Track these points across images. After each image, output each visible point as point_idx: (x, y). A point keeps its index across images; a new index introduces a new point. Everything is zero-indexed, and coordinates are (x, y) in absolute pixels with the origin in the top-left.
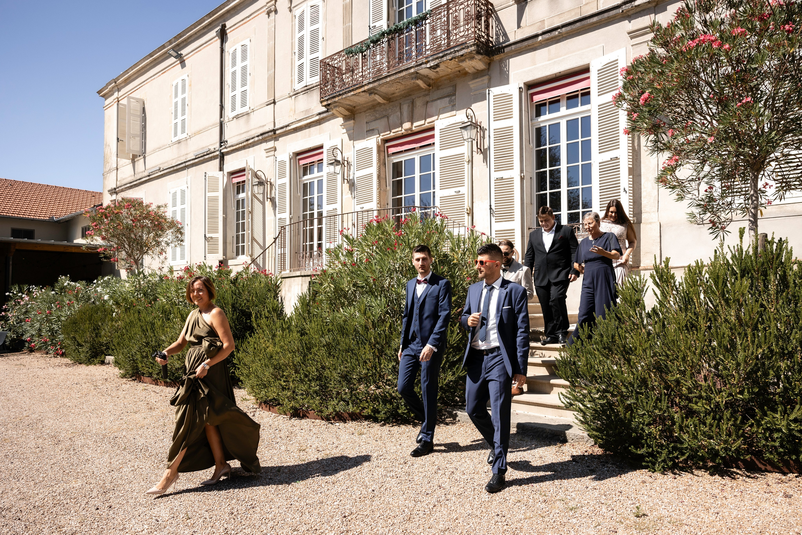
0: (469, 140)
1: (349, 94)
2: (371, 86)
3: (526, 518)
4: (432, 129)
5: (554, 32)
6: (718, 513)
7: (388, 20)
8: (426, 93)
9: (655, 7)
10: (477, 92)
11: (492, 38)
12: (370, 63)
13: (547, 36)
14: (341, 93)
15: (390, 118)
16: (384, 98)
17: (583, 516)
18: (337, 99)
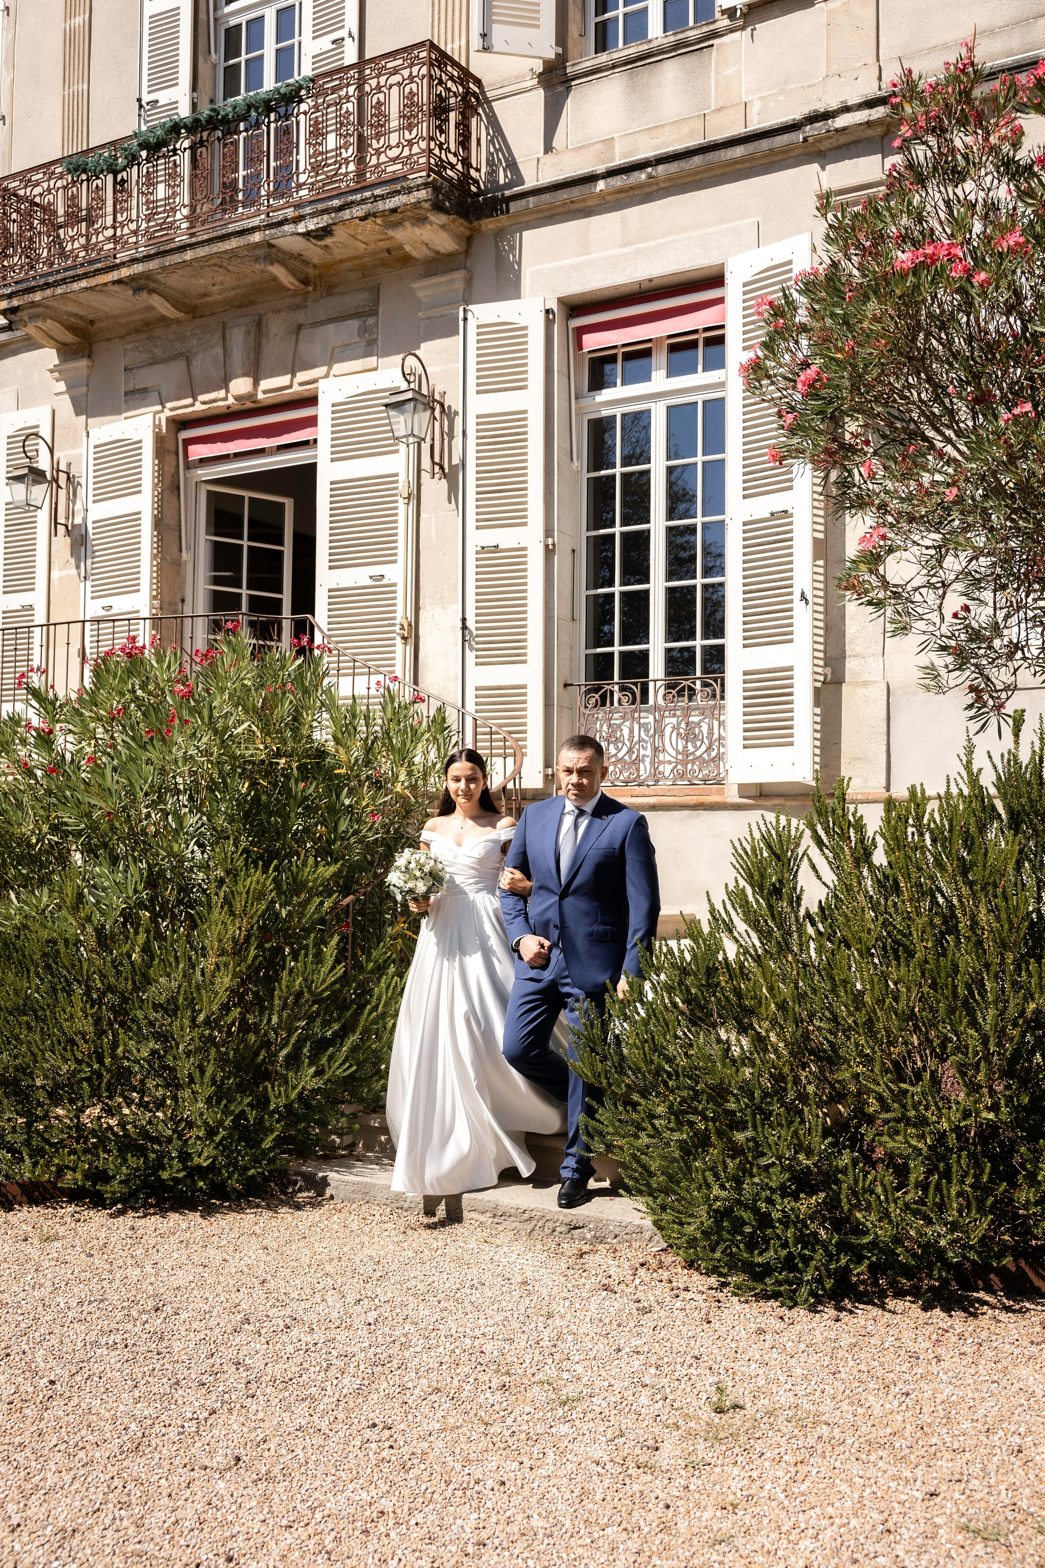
0: (411, 440)
1: (76, 286)
2: (138, 268)
3: (443, 1430)
4: (312, 400)
5: (636, 173)
6: (908, 1394)
7: (194, 87)
8: (298, 300)
9: (882, 137)
10: (436, 312)
11: (478, 170)
12: (136, 205)
13: (618, 182)
14: (51, 279)
15: (194, 362)
16: (176, 304)
17: (590, 1416)
18: (38, 297)
